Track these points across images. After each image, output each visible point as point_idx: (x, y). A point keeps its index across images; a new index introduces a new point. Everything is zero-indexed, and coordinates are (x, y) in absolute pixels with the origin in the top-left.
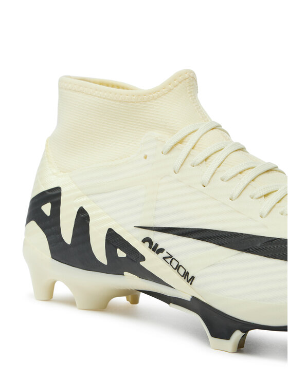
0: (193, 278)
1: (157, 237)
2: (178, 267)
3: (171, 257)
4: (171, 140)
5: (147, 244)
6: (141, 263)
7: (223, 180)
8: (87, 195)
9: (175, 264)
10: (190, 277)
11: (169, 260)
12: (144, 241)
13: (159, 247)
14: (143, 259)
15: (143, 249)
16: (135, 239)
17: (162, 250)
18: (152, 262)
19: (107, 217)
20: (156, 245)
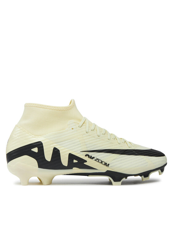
0: (109, 164)
1: (90, 154)
2: (102, 162)
3: (98, 159)
4: (81, 123)
5: (87, 156)
6: (85, 163)
7: (103, 134)
8: (56, 143)
9: (100, 161)
10: (107, 164)
11: (98, 160)
12: (86, 156)
13: (92, 157)
14: (86, 161)
15: (86, 158)
17: (94, 158)
18: (89, 162)
19: (67, 150)
20: (91, 156)
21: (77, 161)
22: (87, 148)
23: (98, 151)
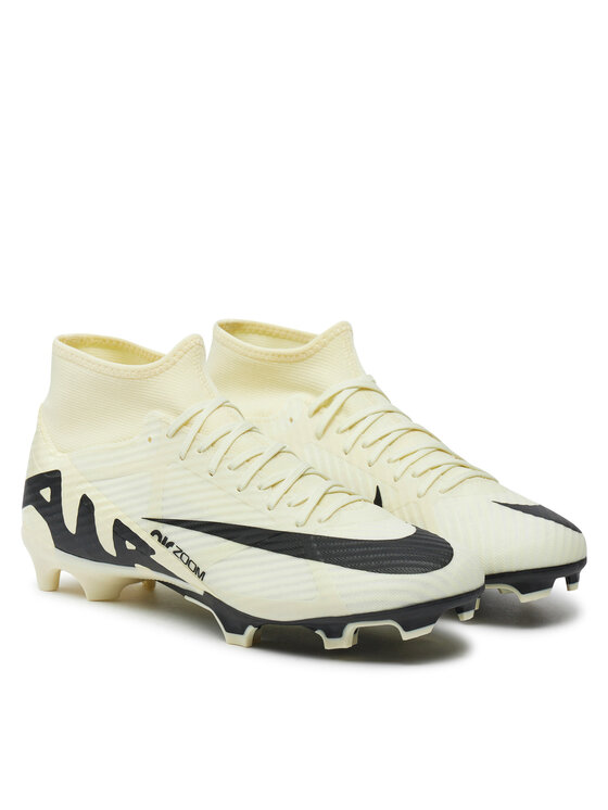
0: (204, 573)
1: (166, 530)
2: (188, 562)
3: (181, 551)
4: (175, 422)
5: (156, 537)
7: (230, 469)
8: (90, 482)
9: (185, 559)
10: (200, 573)
11: (179, 555)
12: (153, 533)
13: (168, 541)
14: (153, 552)
15: (153, 542)
16: (143, 531)
17: (171, 544)
18: (162, 555)
19: (113, 506)
20: (166, 539)
21: (134, 548)
22: (163, 508)
23: (189, 524)
